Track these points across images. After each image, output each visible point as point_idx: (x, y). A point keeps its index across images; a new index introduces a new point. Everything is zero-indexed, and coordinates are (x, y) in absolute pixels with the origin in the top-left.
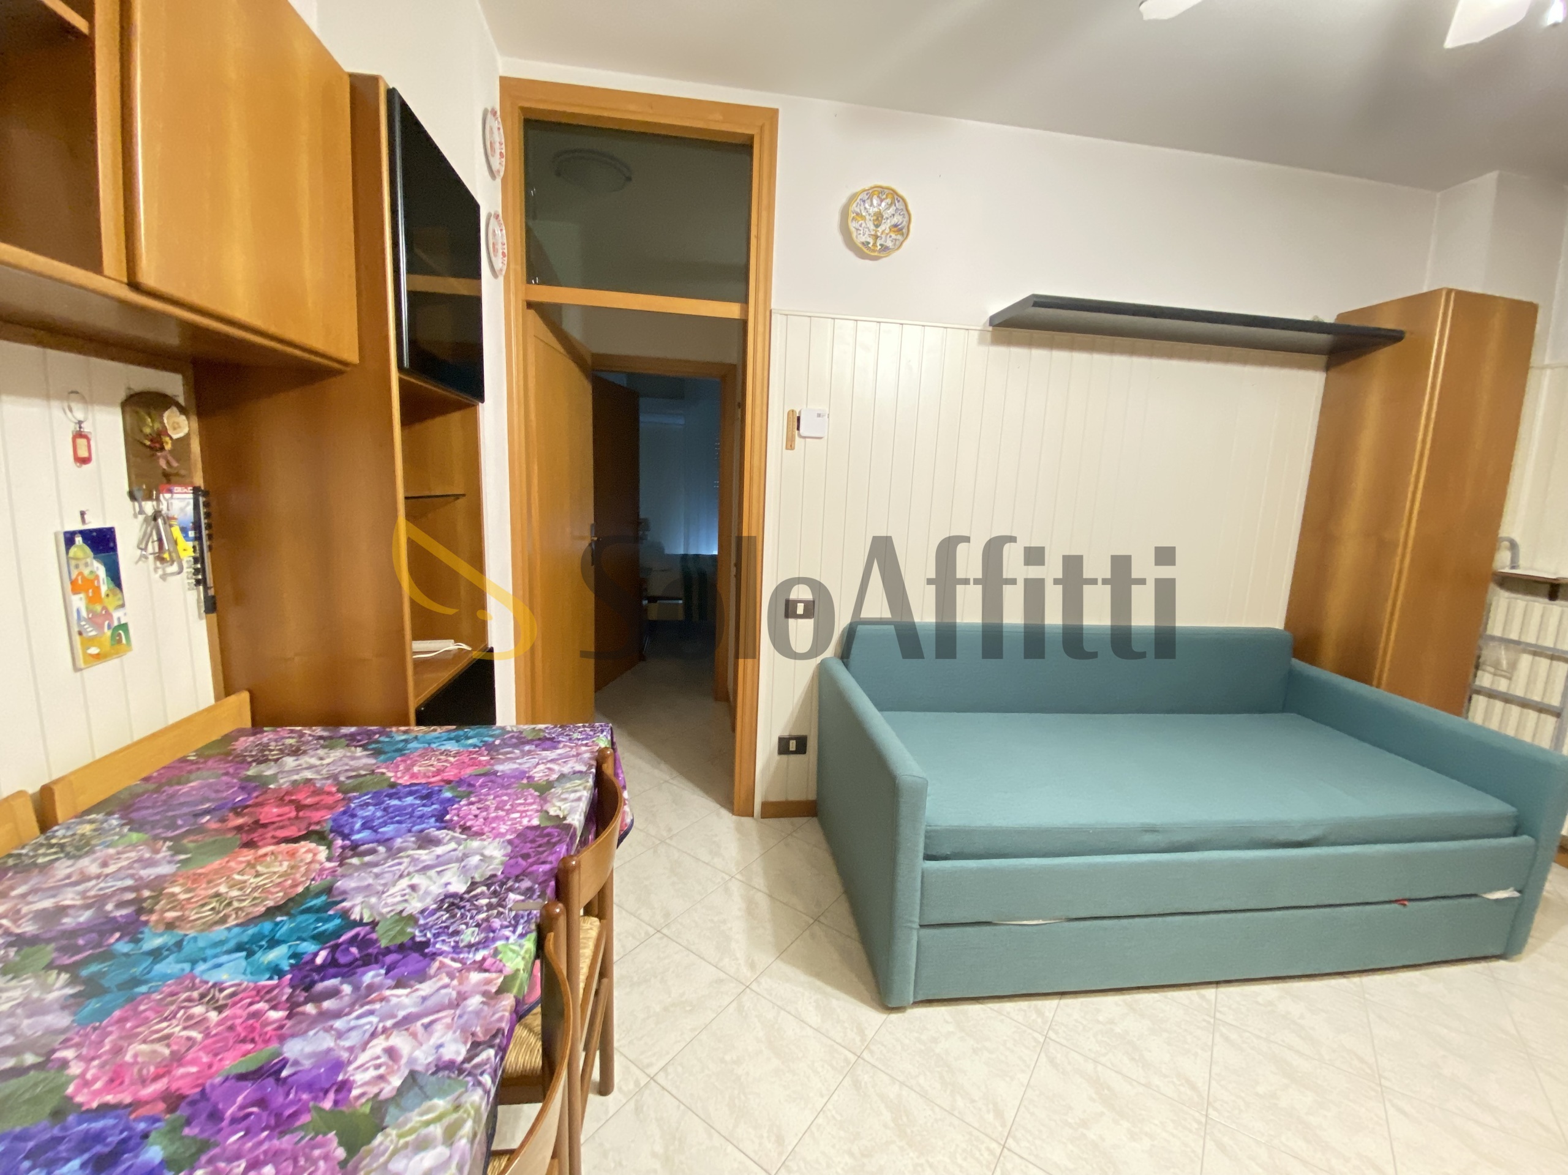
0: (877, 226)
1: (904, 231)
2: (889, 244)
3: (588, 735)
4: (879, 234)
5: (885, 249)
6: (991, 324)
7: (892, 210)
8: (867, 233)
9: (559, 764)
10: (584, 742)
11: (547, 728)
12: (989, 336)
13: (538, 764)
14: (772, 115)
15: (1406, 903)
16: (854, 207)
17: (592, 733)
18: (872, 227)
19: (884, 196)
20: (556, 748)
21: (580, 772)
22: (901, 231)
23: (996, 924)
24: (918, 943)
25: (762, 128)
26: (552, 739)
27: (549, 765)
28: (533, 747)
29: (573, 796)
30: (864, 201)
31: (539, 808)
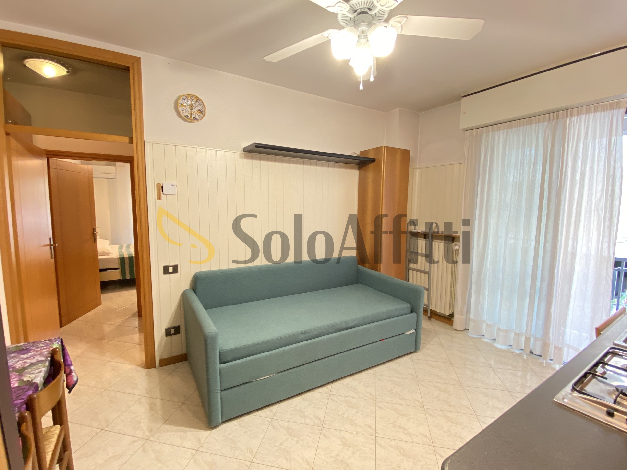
0: (191, 110)
1: (203, 112)
2: (197, 117)
3: (48, 344)
4: (192, 113)
5: (195, 119)
6: (244, 151)
7: (197, 104)
8: (187, 112)
9: (30, 359)
10: (45, 347)
11: (24, 345)
12: (243, 155)
13: (18, 361)
14: (138, 60)
15: (384, 340)
16: (180, 101)
17: (49, 343)
18: (189, 110)
19: (193, 98)
20: (29, 352)
21: (42, 361)
22: (202, 112)
23: (251, 382)
24: (221, 398)
25: (133, 64)
26: (27, 349)
27: (24, 361)
28: (15, 354)
29: (37, 371)
30: (184, 99)
31: (19, 379)
